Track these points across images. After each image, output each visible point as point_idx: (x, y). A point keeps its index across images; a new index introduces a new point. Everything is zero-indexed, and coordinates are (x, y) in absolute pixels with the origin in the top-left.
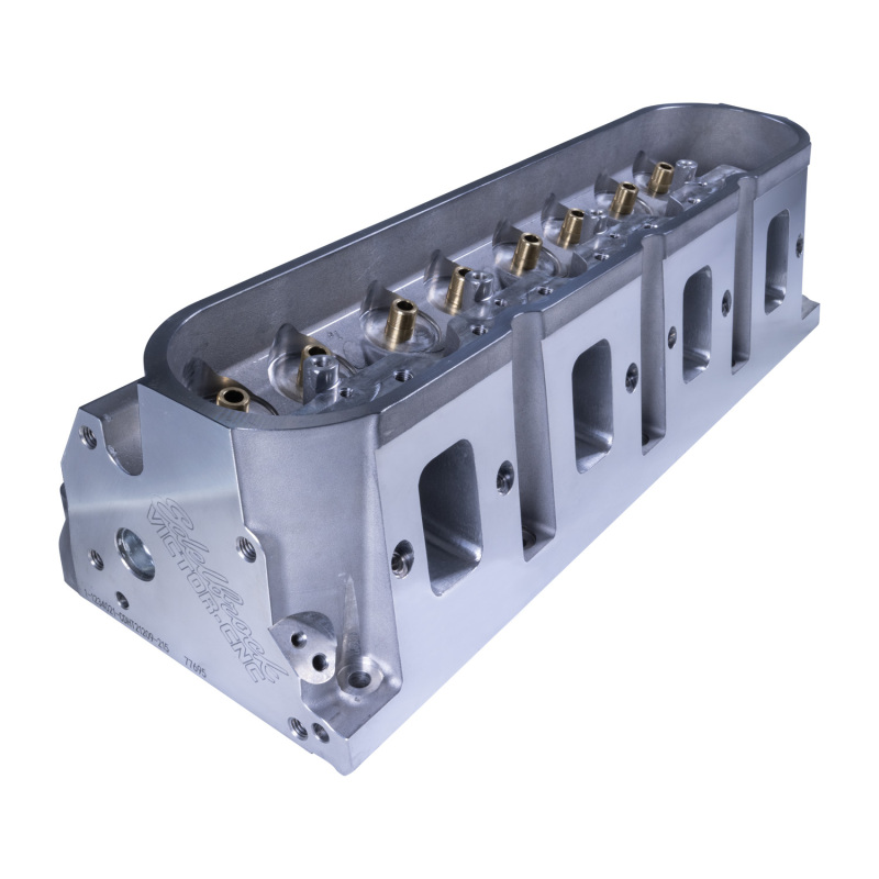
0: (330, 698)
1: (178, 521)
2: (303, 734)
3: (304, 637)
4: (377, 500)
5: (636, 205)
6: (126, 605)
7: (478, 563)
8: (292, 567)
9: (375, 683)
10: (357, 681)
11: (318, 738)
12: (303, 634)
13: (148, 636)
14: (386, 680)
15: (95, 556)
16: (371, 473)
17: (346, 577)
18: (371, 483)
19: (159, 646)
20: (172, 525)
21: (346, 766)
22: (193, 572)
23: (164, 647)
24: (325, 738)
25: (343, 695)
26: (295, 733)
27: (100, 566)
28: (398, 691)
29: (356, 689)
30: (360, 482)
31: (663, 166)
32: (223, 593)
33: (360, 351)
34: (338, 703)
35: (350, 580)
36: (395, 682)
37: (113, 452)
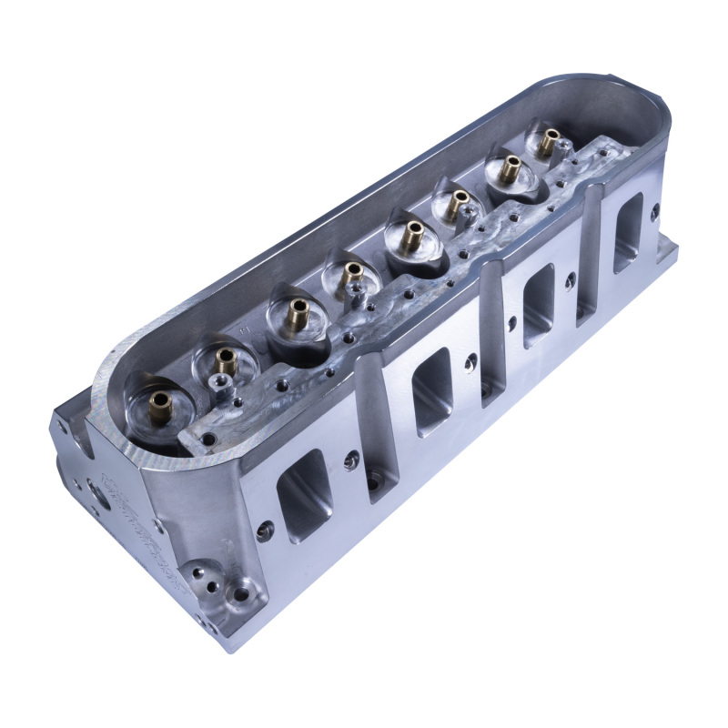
0: (221, 608)
1: (119, 494)
2: (204, 624)
3: (202, 572)
4: (244, 504)
6: (98, 514)
7: (329, 518)
9: (252, 597)
10: (241, 596)
11: (212, 630)
12: (200, 570)
14: (258, 597)
15: (76, 481)
16: (238, 488)
17: (228, 541)
18: (238, 493)
20: (116, 493)
24: (215, 632)
25: (228, 605)
26: (199, 621)
27: (80, 488)
28: (265, 604)
29: (238, 603)
31: (550, 134)
33: (265, 340)
34: (225, 612)
36: (264, 597)
37: (78, 439)
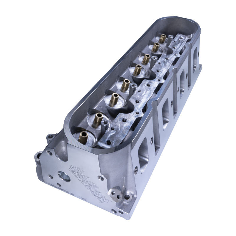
0: (122, 204)
1: (79, 171)
2: (115, 212)
3: (114, 192)
4: (131, 161)
5: (159, 48)
6: (60, 186)
7: (148, 162)
8: (112, 179)
9: (131, 197)
10: (127, 198)
11: (120, 213)
12: (114, 191)
13: (68, 192)
14: (133, 196)
15: (50, 176)
16: (130, 155)
17: (124, 177)
18: (130, 157)
19: (71, 194)
20: (77, 172)
21: (128, 218)
22: (83, 181)
23: (73, 195)
24: (122, 213)
25: (125, 202)
26: (113, 212)
27: (52, 178)
28: (136, 198)
29: (127, 200)
30: (127, 158)
31: (163, 36)
32: (92, 186)
33: (107, 109)
34: (124, 205)
35: (124, 178)
36: (135, 196)
37: (57, 156)
